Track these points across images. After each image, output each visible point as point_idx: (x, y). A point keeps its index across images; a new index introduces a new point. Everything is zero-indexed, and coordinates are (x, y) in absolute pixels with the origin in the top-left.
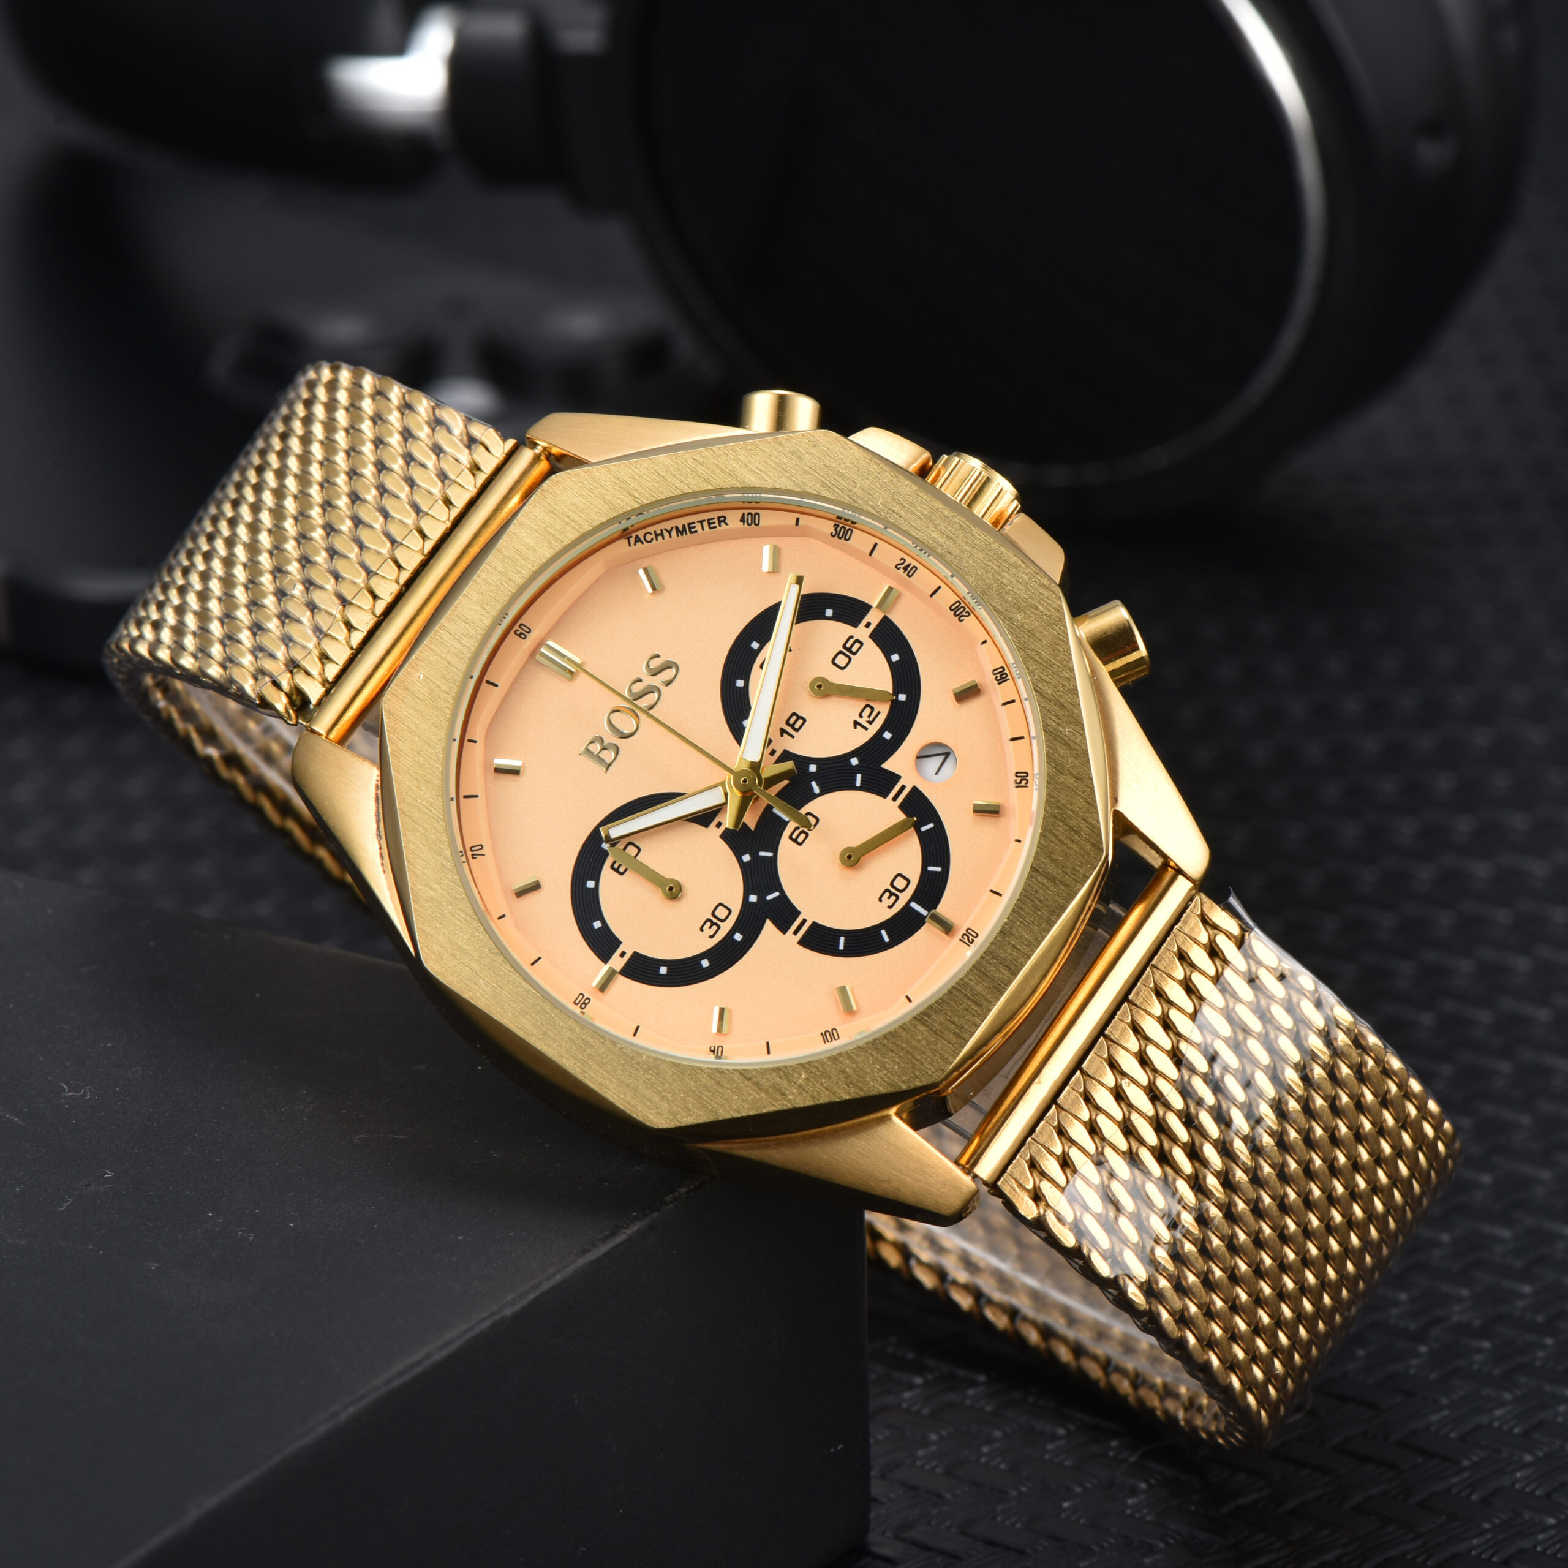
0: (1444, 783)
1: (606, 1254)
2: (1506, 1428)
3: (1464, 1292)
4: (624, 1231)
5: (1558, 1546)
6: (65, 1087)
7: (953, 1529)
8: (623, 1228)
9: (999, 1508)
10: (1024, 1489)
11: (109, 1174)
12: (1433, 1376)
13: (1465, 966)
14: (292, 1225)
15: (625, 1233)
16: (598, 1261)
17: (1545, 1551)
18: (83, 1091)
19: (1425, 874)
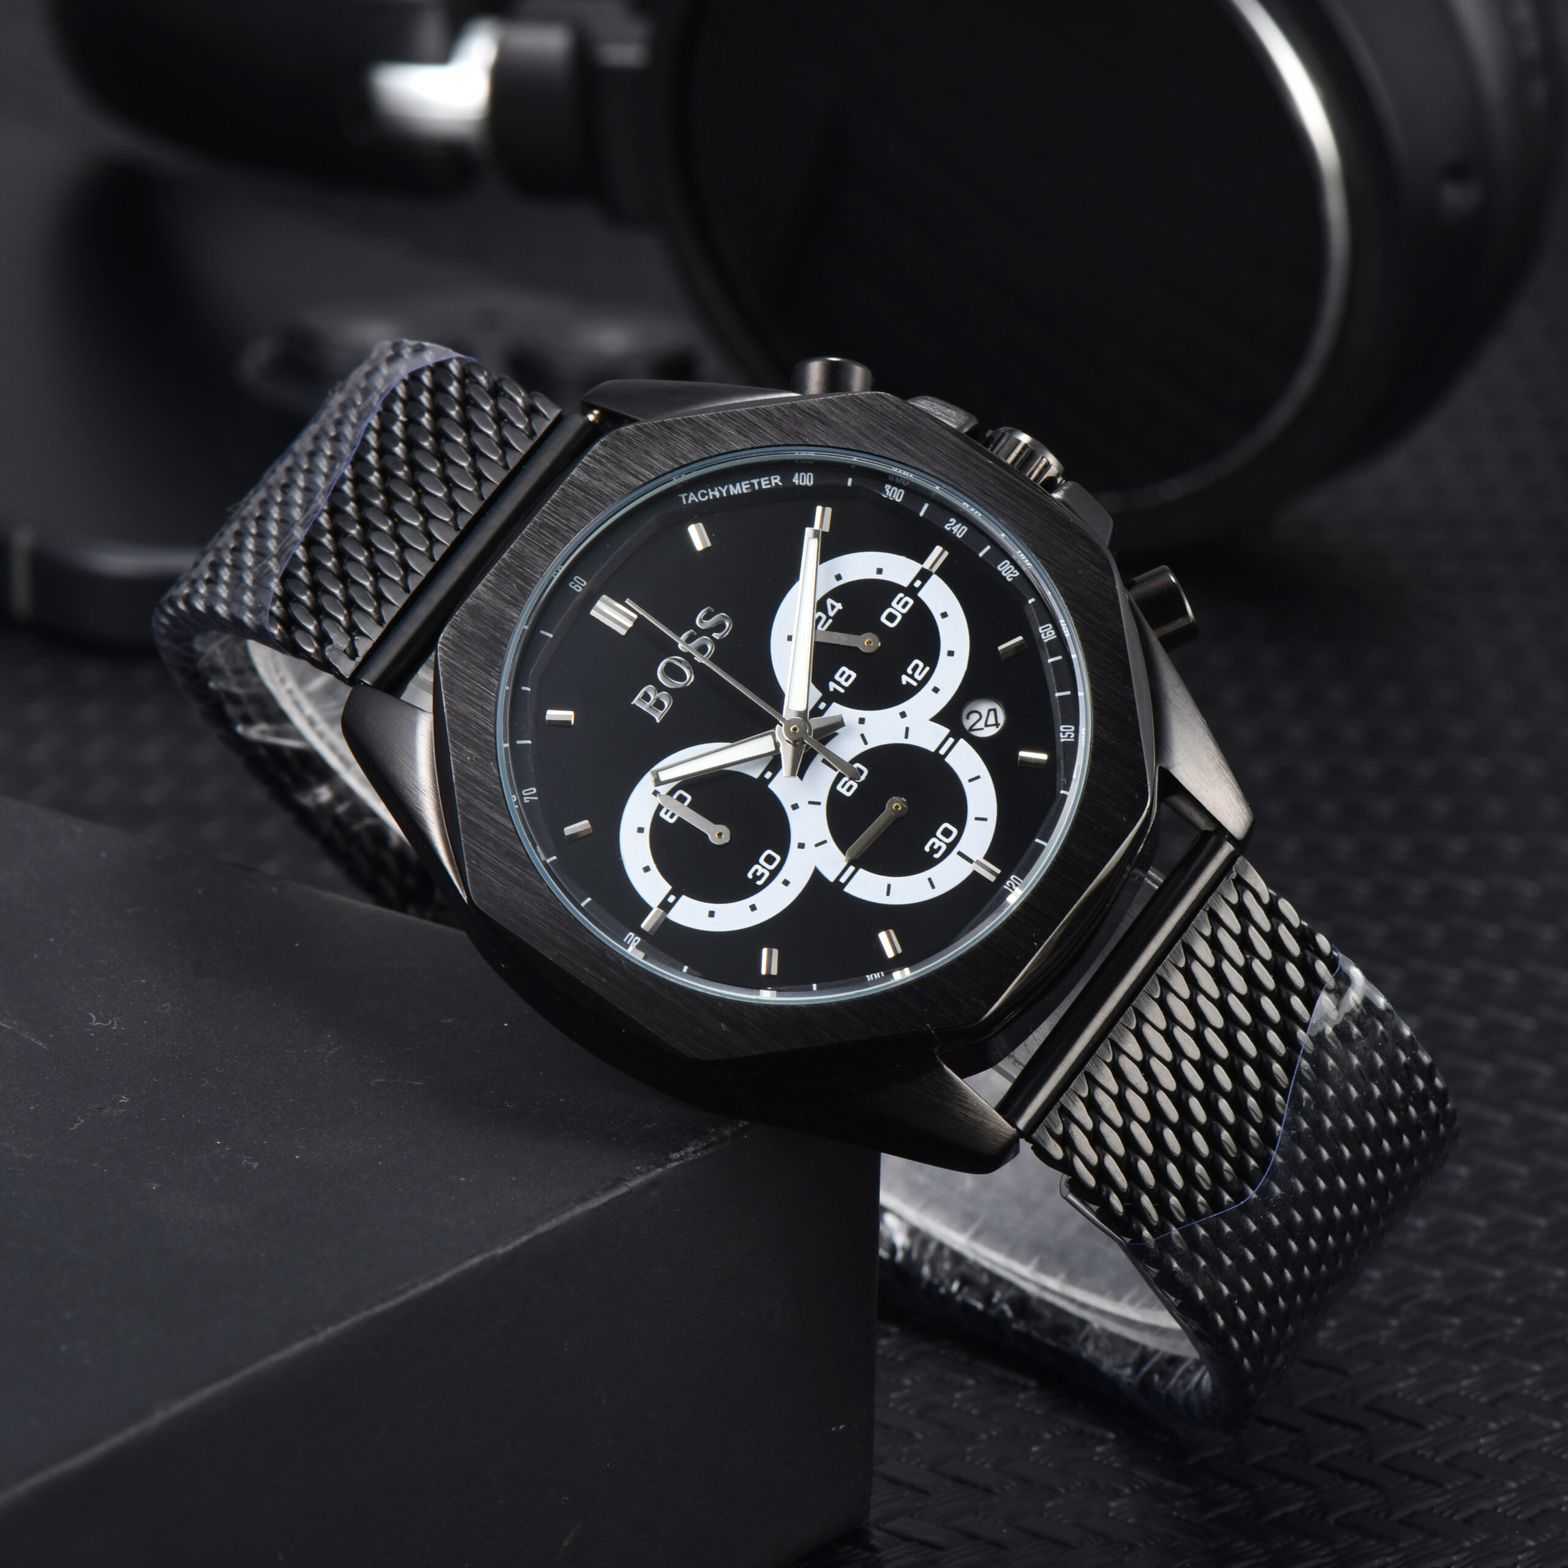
0: (1440, 807)
1: (605, 1204)
2: (1472, 1397)
3: (1437, 1274)
4: (626, 1183)
5: (1518, 1508)
6: (93, 1016)
7: (923, 1466)
8: (625, 1180)
9: (969, 1449)
10: (994, 1433)
11: (124, 1099)
12: (1403, 1347)
13: (1452, 976)
14: (297, 1157)
15: (626, 1185)
16: (596, 1209)
17: (1505, 1512)
18: (110, 1022)
19: (1417, 890)
